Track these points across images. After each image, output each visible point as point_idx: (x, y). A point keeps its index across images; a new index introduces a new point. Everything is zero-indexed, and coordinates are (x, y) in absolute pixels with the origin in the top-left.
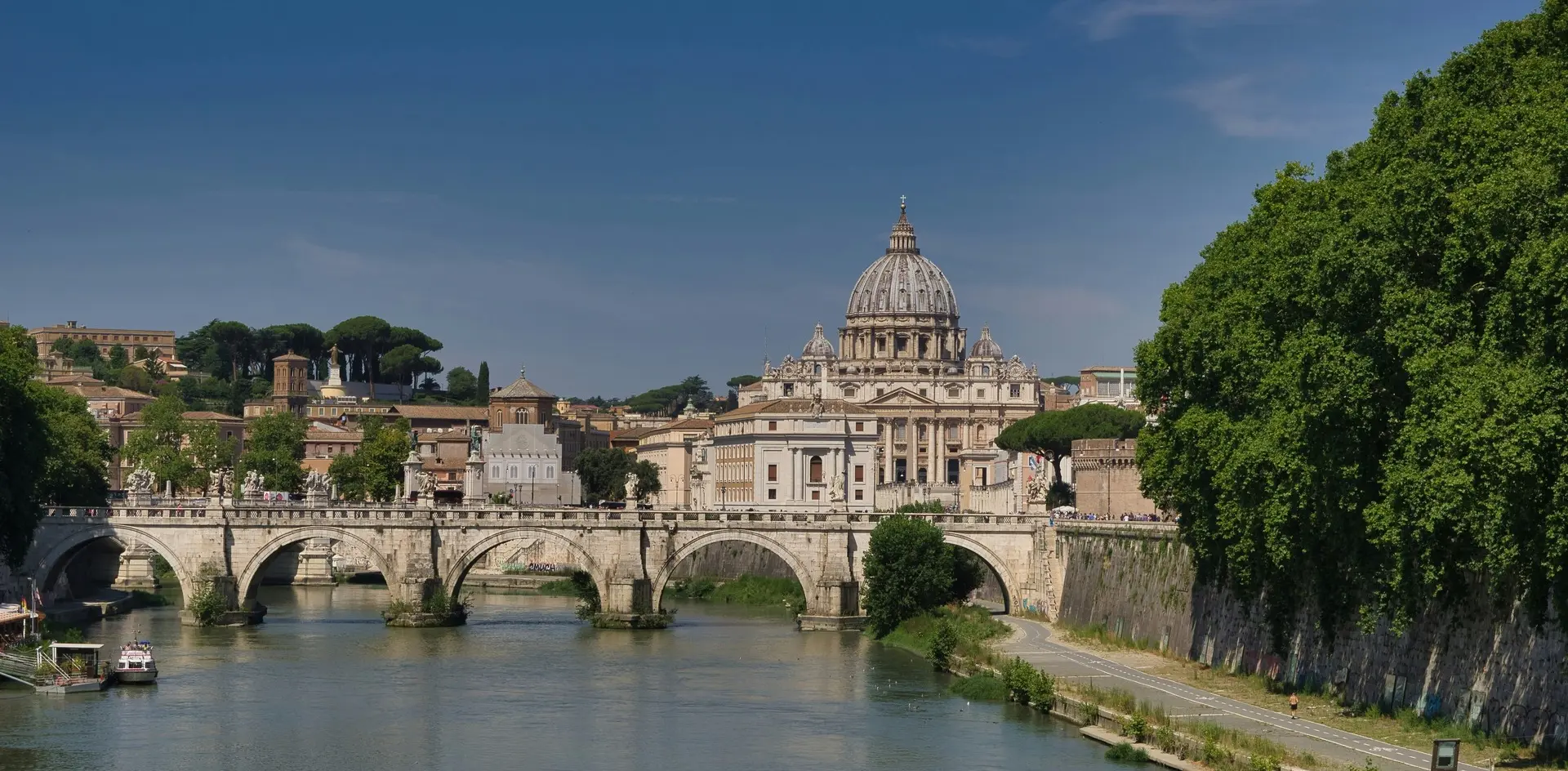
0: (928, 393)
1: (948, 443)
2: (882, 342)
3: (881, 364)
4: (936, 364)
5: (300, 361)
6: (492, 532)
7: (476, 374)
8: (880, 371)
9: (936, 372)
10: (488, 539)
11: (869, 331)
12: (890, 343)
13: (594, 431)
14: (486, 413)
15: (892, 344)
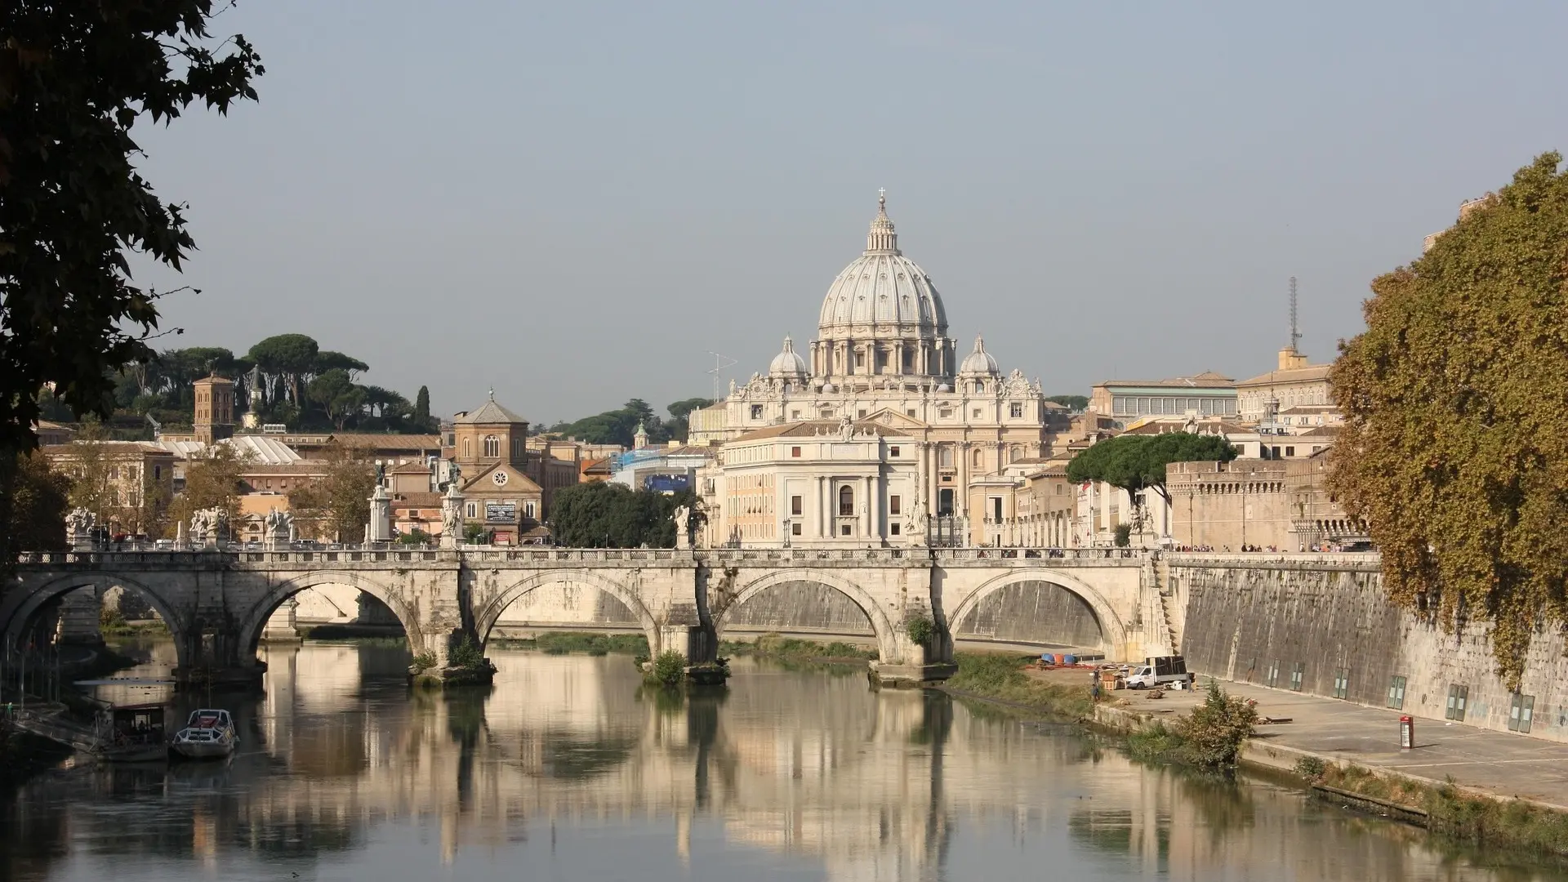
0: (917, 413)
1: (940, 470)
2: (860, 355)
3: (863, 381)
4: (925, 381)
5: (225, 384)
6: (526, 574)
7: (413, 401)
8: (863, 389)
9: (926, 389)
10: (522, 582)
11: (846, 343)
12: (870, 358)
13: (555, 462)
14: (438, 442)
15: (872, 358)
